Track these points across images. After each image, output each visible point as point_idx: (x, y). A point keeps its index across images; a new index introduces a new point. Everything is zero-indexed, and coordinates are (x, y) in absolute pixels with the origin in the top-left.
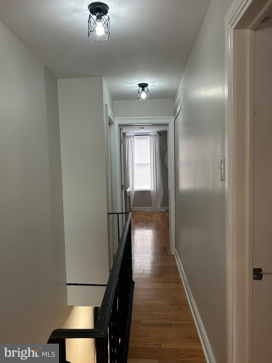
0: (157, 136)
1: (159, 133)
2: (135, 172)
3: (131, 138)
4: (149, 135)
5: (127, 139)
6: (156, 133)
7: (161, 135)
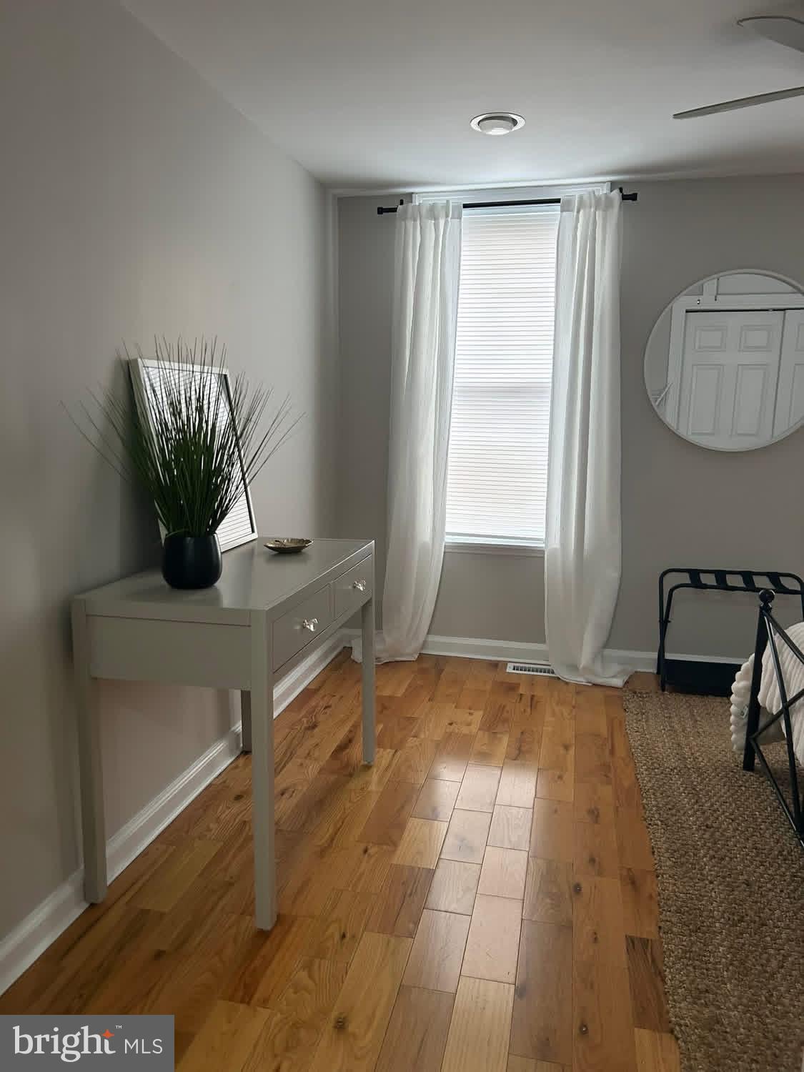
0: (602, 204)
1: (621, 190)
2: (458, 437)
3: (442, 222)
4: (558, 201)
5: (415, 228)
6: (603, 191)
7: (633, 197)
